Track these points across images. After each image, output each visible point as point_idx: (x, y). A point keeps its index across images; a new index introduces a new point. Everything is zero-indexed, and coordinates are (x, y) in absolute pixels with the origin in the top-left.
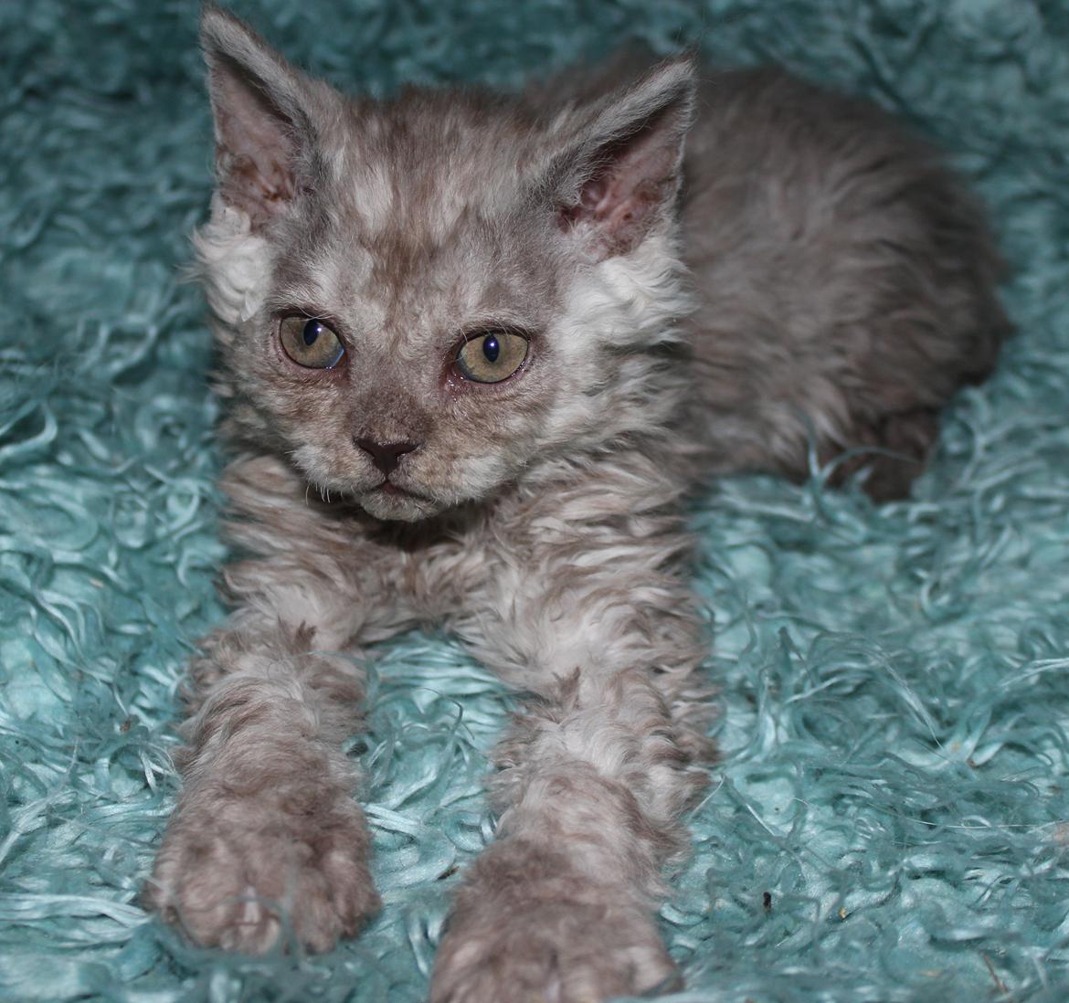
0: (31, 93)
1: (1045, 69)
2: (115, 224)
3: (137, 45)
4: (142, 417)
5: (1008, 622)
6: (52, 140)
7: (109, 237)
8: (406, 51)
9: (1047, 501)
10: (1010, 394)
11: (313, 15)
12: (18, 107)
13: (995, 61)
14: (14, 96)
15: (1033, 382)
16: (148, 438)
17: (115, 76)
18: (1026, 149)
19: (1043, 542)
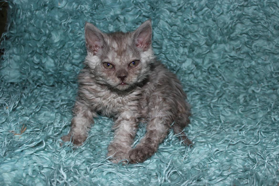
0: (38, 86)
1: (197, 75)
2: (53, 107)
3: (55, 78)
6: (42, 93)
7: (51, 109)
9: (202, 142)
12: (36, 88)
13: (189, 74)
17: (51, 83)
18: (195, 88)
19: (201, 149)
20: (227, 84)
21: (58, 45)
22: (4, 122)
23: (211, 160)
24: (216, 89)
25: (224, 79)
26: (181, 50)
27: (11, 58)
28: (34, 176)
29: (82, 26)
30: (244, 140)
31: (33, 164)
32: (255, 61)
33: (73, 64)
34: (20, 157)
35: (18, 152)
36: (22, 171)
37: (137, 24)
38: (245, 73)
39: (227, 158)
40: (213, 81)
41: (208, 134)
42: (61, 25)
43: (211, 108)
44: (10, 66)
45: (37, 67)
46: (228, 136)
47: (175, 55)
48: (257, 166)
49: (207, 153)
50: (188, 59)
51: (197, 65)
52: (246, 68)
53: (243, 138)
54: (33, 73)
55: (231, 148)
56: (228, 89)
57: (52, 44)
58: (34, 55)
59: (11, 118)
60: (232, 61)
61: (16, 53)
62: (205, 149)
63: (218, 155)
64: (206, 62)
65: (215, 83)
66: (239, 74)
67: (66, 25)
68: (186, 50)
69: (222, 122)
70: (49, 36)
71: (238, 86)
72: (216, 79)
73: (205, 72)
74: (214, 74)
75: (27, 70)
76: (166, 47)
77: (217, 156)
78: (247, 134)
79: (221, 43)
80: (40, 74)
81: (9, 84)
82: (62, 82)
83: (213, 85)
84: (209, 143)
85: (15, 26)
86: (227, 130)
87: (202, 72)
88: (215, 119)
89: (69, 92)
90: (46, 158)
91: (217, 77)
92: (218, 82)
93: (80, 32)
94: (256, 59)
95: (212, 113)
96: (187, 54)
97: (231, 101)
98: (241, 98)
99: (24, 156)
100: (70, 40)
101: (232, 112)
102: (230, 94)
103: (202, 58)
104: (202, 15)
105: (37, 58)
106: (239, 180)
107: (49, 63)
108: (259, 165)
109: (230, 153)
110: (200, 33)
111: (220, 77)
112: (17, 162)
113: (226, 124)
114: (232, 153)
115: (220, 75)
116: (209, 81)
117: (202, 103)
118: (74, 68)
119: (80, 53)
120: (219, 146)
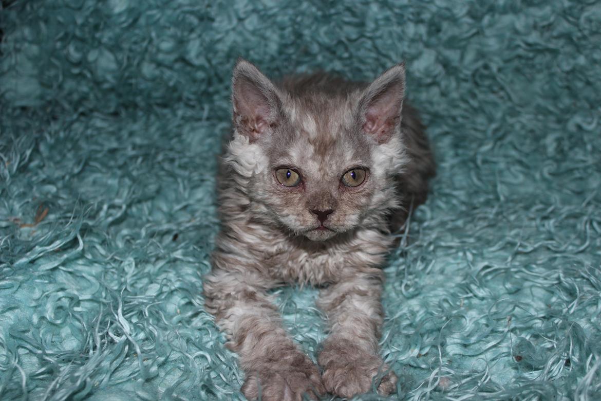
0: (82, 114)
1: (447, 87)
2: (112, 163)
3: (120, 95)
4: (118, 238)
5: (436, 296)
6: (89, 132)
7: (110, 168)
8: (217, 92)
9: (450, 248)
10: (439, 207)
11: (183, 81)
12: (77, 120)
13: (429, 85)
14: (75, 116)
15: (447, 203)
16: (120, 244)
17: (112, 107)
18: (442, 117)
19: (448, 264)
20: (518, 109)
21: (123, 19)
23: (471, 292)
24: (491, 120)
25: (510, 99)
26: (411, 29)
27: (17, 51)
28: (59, 322)
30: (551, 244)
31: (55, 294)
32: (586, 56)
33: (159, 64)
34: (26, 278)
35: (23, 264)
36: (32, 310)
38: (560, 83)
39: (508, 286)
40: (486, 102)
41: (469, 226)
43: (477, 167)
44: (18, 68)
45: (76, 71)
46: (513, 232)
47: (396, 42)
48: (579, 304)
49: (461, 273)
50: (426, 51)
51: (446, 64)
52: (563, 71)
53: (550, 236)
54: (69, 85)
55: (520, 262)
56: (520, 122)
57: (109, 17)
58: (69, 43)
60: (531, 55)
61: (30, 38)
62: (458, 264)
63: (489, 277)
64: (470, 56)
65: (488, 108)
66: (546, 87)
68: (423, 29)
69: (502, 198)
71: (545, 115)
72: (492, 97)
73: (466, 80)
74: (488, 87)
75: (56, 77)
76: (376, 21)
77: (487, 281)
78: (560, 227)
79: (504, 11)
80: (84, 87)
81: (18, 112)
82: (136, 106)
83: (483, 111)
84: (468, 250)
86: (512, 218)
87: (459, 80)
88: (487, 193)
89: (153, 129)
90: (89, 278)
91: (494, 92)
92: (495, 104)
94: (587, 52)
95: (480, 179)
96: (425, 38)
97: (526, 149)
98: (550, 142)
99: (37, 274)
100: (150, 7)
101: (526, 175)
102: (523, 132)
103: (459, 48)
105: (77, 49)
107: (106, 62)
108: (586, 301)
109: (516, 272)
111: (502, 93)
112: (20, 290)
113: (510, 205)
114: (521, 274)
115: (502, 88)
116: (474, 103)
117: (457, 155)
118: (162, 72)
119: (173, 37)
120: (491, 256)
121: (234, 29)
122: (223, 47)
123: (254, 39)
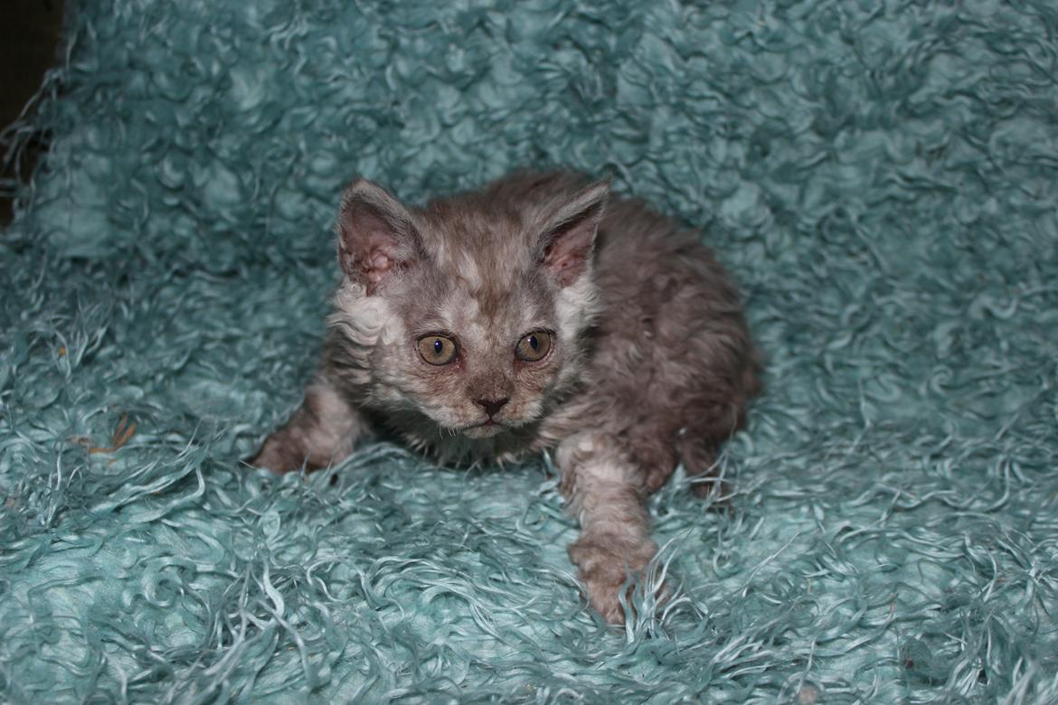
0: (177, 273)
1: (776, 244)
3: (240, 243)
6: (191, 303)
9: (788, 499)
10: (765, 434)
12: (170, 282)
13: (748, 240)
14: (166, 276)
17: (227, 262)
18: (768, 292)
19: (785, 524)
20: (891, 282)
21: (253, 120)
22: (50, 406)
23: (824, 567)
24: (846, 299)
25: (877, 265)
26: (721, 149)
27: (76, 165)
28: (163, 604)
29: (348, 49)
30: (948, 495)
31: (157, 559)
32: (999, 200)
33: (309, 193)
34: (112, 533)
35: (104, 513)
36: (119, 584)
37: (556, 46)
38: (957, 243)
39: (883, 559)
40: (838, 270)
41: (814, 468)
42: (266, 42)
43: (826, 372)
44: (74, 194)
45: (172, 201)
46: (887, 477)
47: (697, 169)
48: (996, 588)
49: (806, 538)
50: (743, 184)
51: (776, 207)
52: (962, 224)
53: (946, 484)
54: (157, 224)
55: (900, 523)
56: (891, 303)
57: (232, 114)
58: (163, 157)
59: (79, 392)
60: (912, 195)
61: (96, 146)
62: (801, 524)
63: (851, 547)
64: (814, 196)
65: (842, 280)
66: (936, 248)
67: (287, 46)
68: (739, 151)
69: (868, 423)
70: (222, 84)
71: (932, 292)
72: (849, 262)
73: (807, 234)
74: (842, 245)
75: (138, 210)
76: (665, 136)
77: (848, 552)
78: (960, 471)
79: (870, 125)
80: (184, 227)
81: (67, 265)
82: (266, 261)
83: (835, 285)
84: (817, 502)
85: (95, 46)
86: (884, 455)
87: (796, 234)
88: (842, 414)
89: (293, 300)
90: (207, 539)
91: (851, 254)
92: (854, 275)
93: (337, 71)
94: (1000, 193)
95: (831, 392)
96: (742, 164)
97: (903, 346)
98: (942, 336)
99: (127, 527)
100: (299, 102)
101: (904, 388)
102: (898, 320)
103: (798, 182)
104: (804, 18)
105: (176, 167)
106: (925, 641)
107: (221, 188)
108: (1006, 585)
109: (894, 539)
110: (792, 88)
111: (865, 257)
112: (102, 551)
113: (881, 435)
114: (902, 541)
115: (865, 249)
116: (822, 272)
117: (792, 354)
118: (312, 208)
119: (336, 151)
120: (852, 513)
121: (434, 142)
122: (415, 171)
123: (464, 158)
